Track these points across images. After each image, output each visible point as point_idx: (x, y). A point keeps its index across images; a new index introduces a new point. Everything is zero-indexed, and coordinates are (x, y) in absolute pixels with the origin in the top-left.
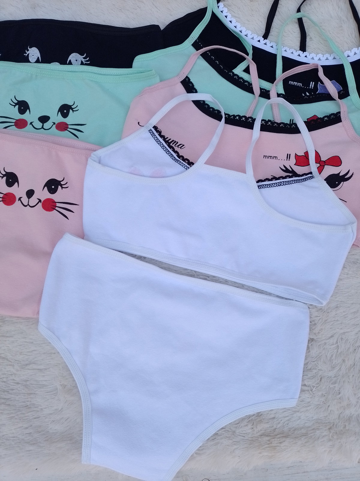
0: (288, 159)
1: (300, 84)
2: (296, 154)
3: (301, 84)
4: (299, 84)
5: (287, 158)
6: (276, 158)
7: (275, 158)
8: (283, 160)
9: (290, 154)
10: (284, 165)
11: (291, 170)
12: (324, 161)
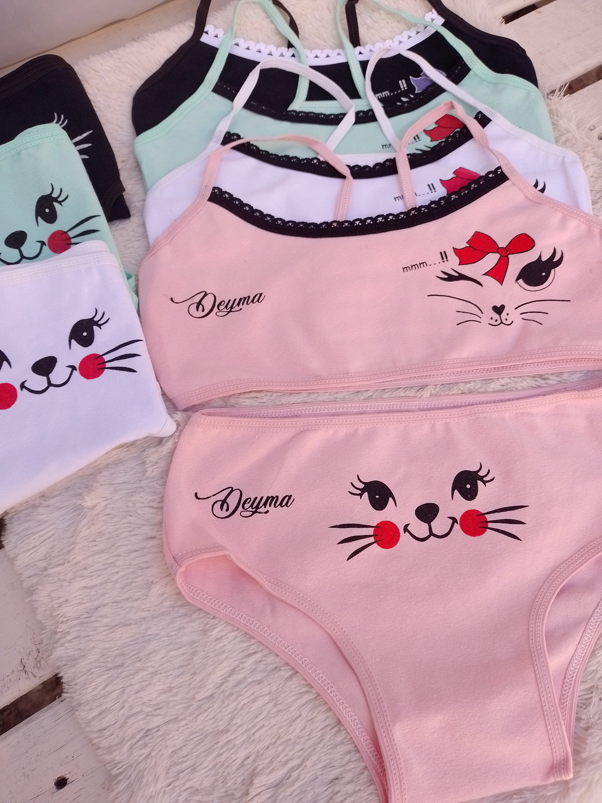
0: (445, 260)
1: (386, 93)
2: (453, 247)
4: (383, 94)
6: (425, 264)
7: (422, 265)
8: (437, 263)
9: (445, 252)
10: (441, 271)
11: (456, 275)
12: (505, 248)
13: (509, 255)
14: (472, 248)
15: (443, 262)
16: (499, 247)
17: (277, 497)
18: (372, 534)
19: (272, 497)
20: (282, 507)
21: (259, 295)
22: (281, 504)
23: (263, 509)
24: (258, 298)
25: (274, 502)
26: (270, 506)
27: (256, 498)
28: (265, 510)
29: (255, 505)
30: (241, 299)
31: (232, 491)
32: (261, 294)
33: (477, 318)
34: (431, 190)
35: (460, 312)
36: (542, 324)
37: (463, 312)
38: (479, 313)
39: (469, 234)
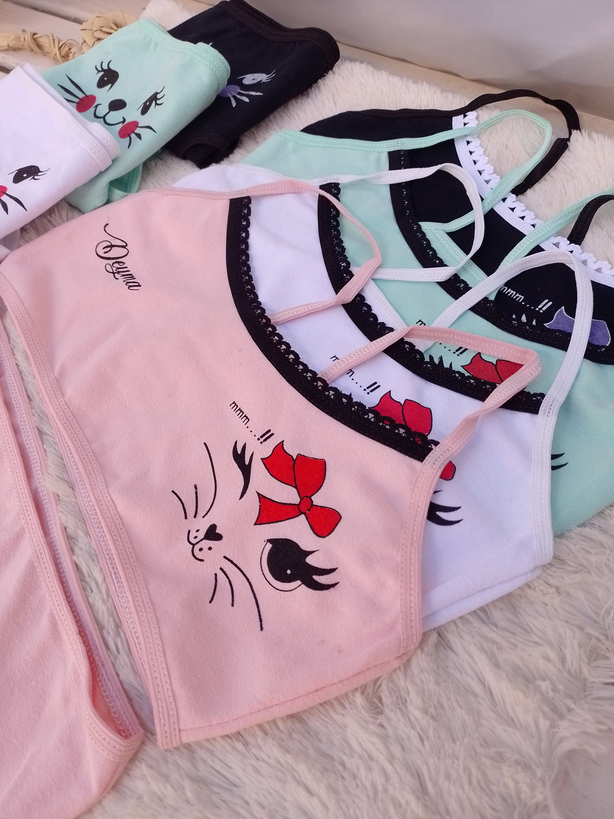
0: (262, 440)
2: (283, 441)
3: (522, 297)
4: (517, 295)
5: (262, 437)
6: (247, 420)
7: (245, 418)
8: (254, 434)
9: (272, 434)
10: (245, 443)
11: (247, 463)
12: (312, 505)
13: (303, 515)
14: (294, 465)
15: (259, 439)
16: (312, 498)
21: (138, 284)
30: (131, 275)
32: (139, 286)
33: (191, 513)
34: (368, 388)
35: (196, 489)
36: (210, 602)
37: (196, 493)
38: (201, 513)
39: (313, 453)
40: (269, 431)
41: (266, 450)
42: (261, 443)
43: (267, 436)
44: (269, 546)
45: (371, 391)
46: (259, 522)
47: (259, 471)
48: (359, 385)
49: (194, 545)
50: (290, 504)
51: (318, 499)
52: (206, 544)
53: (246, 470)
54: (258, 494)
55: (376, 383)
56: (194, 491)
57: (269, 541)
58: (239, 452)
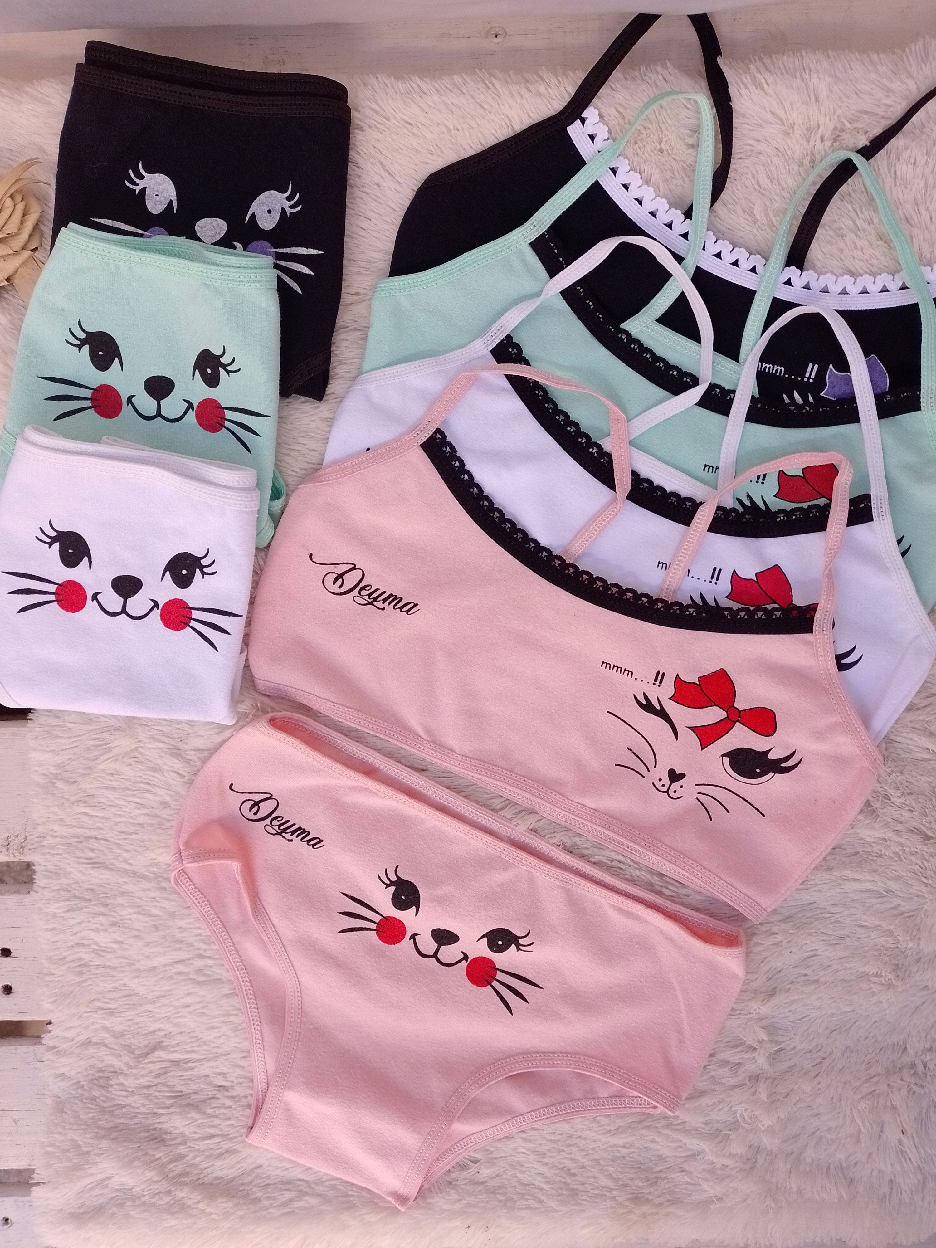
0: (657, 683)
1: (781, 369)
2: (678, 675)
3: (783, 368)
4: (776, 368)
5: (656, 680)
6: (630, 673)
7: (627, 672)
8: (645, 681)
9: (664, 674)
10: (644, 693)
11: (659, 708)
12: (740, 712)
13: (737, 723)
14: (701, 689)
15: (654, 684)
16: (735, 705)
17: (309, 833)
18: (377, 921)
19: (304, 830)
20: (308, 844)
21: (412, 605)
22: (308, 842)
23: (288, 836)
24: (410, 607)
25: (302, 836)
26: (297, 836)
27: (288, 821)
28: (291, 838)
29: (282, 827)
30: (391, 595)
31: (270, 798)
32: (416, 605)
33: (643, 770)
34: (712, 578)
35: (631, 750)
36: (711, 820)
37: (634, 753)
38: (651, 765)
39: (710, 668)
40: (658, 672)
41: (668, 688)
42: (659, 686)
43: (659, 678)
44: (727, 760)
45: (717, 579)
46: (704, 746)
47: (674, 709)
48: (702, 580)
49: (667, 792)
50: (721, 720)
51: (741, 704)
52: (676, 786)
53: (662, 714)
54: (689, 728)
55: (715, 569)
56: (631, 753)
57: (723, 756)
58: (645, 703)
